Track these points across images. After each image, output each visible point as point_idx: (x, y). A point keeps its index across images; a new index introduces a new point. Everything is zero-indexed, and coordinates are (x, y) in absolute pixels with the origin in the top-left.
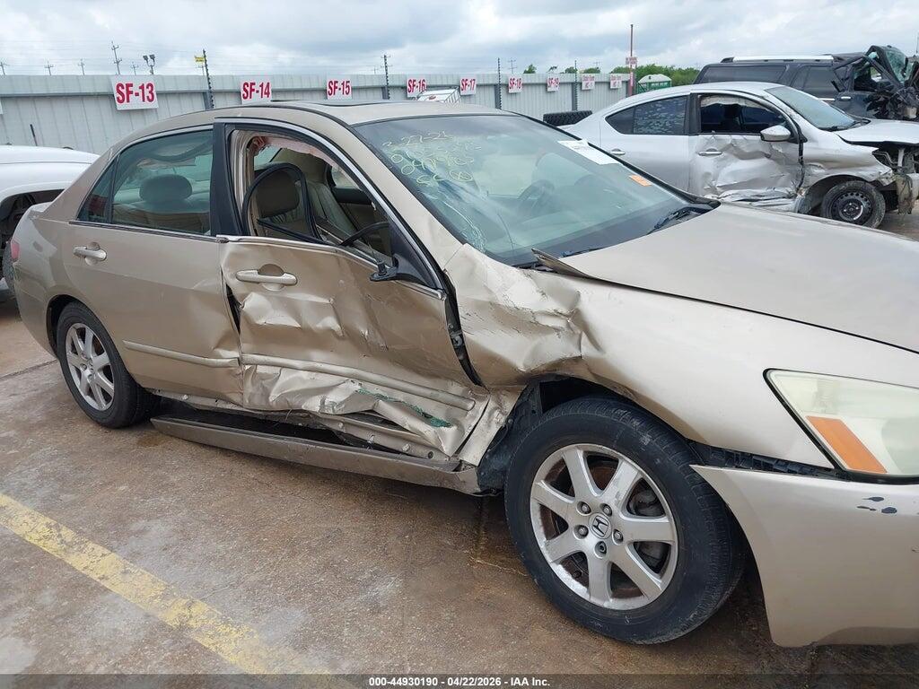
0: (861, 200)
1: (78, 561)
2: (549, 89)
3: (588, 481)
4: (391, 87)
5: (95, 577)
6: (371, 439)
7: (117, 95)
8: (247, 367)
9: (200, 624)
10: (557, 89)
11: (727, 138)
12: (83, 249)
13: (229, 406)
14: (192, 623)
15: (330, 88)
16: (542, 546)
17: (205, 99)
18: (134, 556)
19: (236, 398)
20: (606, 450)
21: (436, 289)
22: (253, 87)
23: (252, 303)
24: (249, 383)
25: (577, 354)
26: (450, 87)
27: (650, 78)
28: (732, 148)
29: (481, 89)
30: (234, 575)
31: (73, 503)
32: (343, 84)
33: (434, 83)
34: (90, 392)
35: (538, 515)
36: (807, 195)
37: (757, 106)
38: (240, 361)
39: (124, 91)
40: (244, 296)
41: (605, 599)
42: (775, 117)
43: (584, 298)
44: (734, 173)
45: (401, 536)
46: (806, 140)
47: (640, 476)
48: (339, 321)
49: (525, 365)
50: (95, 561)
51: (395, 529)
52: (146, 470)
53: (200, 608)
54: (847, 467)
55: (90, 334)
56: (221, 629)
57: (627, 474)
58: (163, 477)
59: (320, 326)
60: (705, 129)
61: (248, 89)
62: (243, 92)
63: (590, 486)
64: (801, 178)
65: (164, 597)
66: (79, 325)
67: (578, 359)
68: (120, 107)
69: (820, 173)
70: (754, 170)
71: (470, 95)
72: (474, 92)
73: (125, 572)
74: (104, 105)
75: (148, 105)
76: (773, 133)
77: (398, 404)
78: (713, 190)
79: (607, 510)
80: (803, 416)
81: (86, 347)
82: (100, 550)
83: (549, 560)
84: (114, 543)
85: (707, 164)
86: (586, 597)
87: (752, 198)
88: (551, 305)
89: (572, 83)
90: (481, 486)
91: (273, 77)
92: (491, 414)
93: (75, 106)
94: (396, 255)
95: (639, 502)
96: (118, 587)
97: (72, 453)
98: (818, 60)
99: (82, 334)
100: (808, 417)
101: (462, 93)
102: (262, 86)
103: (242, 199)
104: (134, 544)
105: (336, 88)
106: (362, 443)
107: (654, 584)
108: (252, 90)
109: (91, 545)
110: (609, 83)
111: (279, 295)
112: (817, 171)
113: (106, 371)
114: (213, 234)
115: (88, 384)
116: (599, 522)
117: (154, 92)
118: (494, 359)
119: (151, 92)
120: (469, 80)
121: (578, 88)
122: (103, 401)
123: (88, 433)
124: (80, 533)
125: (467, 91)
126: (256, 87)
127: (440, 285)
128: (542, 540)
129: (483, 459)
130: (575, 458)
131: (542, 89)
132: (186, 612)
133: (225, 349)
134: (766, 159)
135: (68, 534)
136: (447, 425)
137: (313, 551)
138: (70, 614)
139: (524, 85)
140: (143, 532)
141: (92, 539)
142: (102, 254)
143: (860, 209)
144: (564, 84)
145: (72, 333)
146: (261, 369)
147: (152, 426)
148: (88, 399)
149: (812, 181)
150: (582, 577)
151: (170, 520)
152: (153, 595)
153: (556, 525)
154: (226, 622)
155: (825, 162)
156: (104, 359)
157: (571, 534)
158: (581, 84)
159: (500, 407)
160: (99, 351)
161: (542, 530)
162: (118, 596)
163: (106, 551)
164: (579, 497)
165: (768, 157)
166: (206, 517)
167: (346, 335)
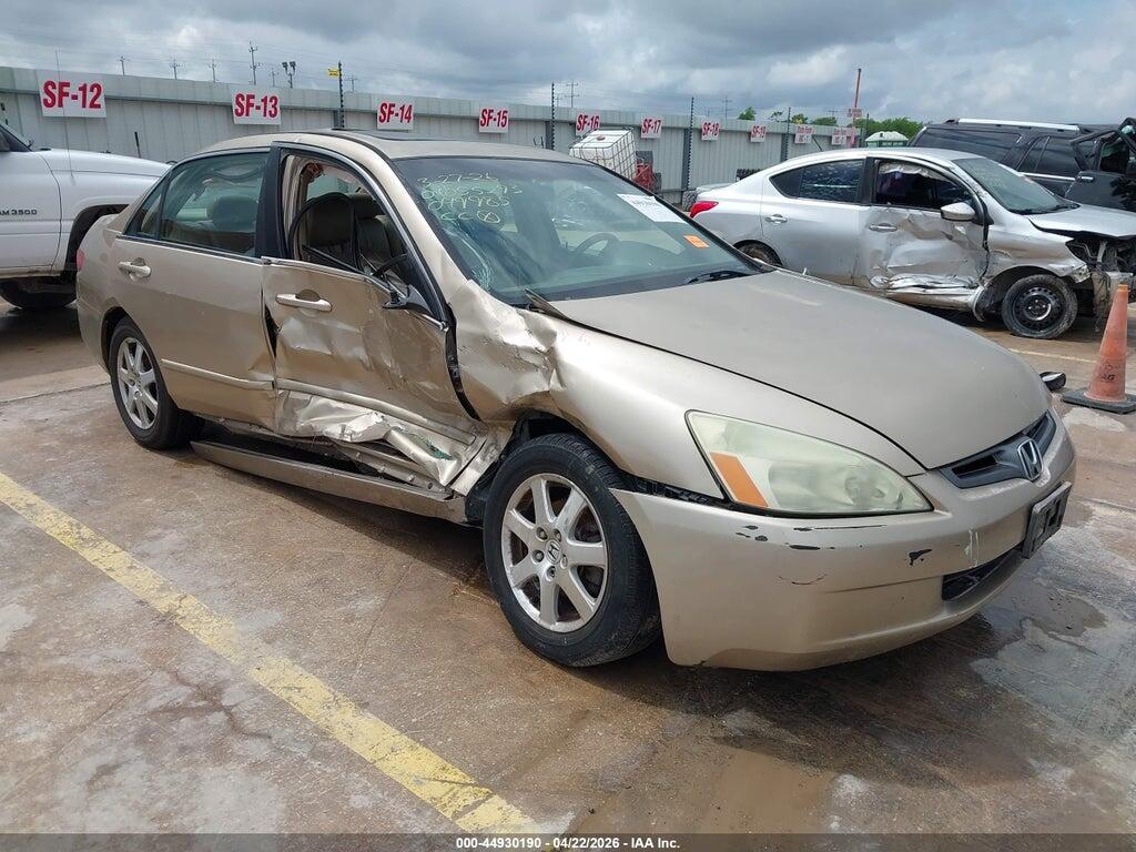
0: (1049, 297)
1: (89, 554)
2: (752, 139)
3: (547, 508)
4: (557, 122)
5: (102, 568)
6: (381, 468)
7: (235, 107)
8: (280, 392)
9: (186, 613)
10: (763, 140)
11: (906, 213)
12: (128, 264)
13: (261, 431)
14: (179, 612)
15: (484, 117)
16: (508, 572)
17: (335, 119)
18: (143, 556)
19: (268, 423)
20: (562, 479)
21: (440, 321)
22: (392, 109)
23: (290, 328)
24: (280, 408)
25: (547, 389)
26: (623, 127)
27: (881, 135)
28: (909, 225)
29: (668, 132)
30: (229, 581)
31: (100, 508)
32: (499, 114)
33: (609, 121)
34: (136, 411)
35: (509, 542)
36: (990, 286)
37: (942, 179)
38: (274, 384)
39: (244, 103)
40: (283, 321)
41: (551, 623)
42: (959, 193)
43: (559, 338)
44: (908, 254)
45: (399, 566)
46: (992, 223)
47: (585, 505)
48: (367, 350)
49: (508, 398)
50: (107, 557)
51: (395, 560)
52: (175, 487)
53: (191, 601)
54: (735, 498)
55: (140, 349)
56: (205, 618)
57: (576, 501)
58: (189, 496)
59: (350, 355)
60: (880, 199)
61: (386, 111)
62: (380, 114)
63: (547, 513)
64: (985, 266)
65: (162, 589)
66: (131, 340)
67: (546, 394)
68: (238, 120)
69: (1005, 263)
70: (933, 252)
71: (652, 139)
72: (658, 135)
73: (131, 567)
74: (220, 117)
75: (268, 121)
76: (955, 211)
77: (411, 437)
78: (884, 271)
79: (558, 536)
80: (707, 451)
81: (135, 362)
82: (113, 547)
83: (512, 584)
84: (129, 544)
85: (879, 241)
86: (538, 620)
87: (929, 284)
88: (534, 342)
89: (783, 135)
90: (468, 516)
91: (417, 99)
92: (487, 449)
93: (188, 117)
94: (411, 286)
95: (584, 529)
96: (123, 579)
97: (109, 466)
98: (1062, 130)
99: (133, 349)
100: (711, 454)
101: (643, 136)
102: (402, 109)
103: (290, 222)
104: (146, 546)
105: (490, 117)
106: (374, 473)
107: (588, 604)
108: (391, 112)
109: (105, 543)
110: (831, 137)
111: (315, 321)
112: (1002, 259)
113: (152, 389)
114: (258, 256)
115: (134, 402)
116: (553, 547)
117: (278, 107)
118: (484, 392)
119: (274, 106)
120: (654, 121)
121: (790, 141)
122: (146, 420)
123: (130, 449)
124: (99, 533)
125: (650, 134)
126: (396, 110)
127: (444, 318)
128: (508, 566)
129: (473, 489)
130: (539, 486)
131: (744, 138)
132: (177, 603)
133: (261, 372)
134: (947, 241)
135: (86, 532)
136: (448, 458)
137: (310, 568)
138: (71, 593)
139: (721, 131)
140: (156, 538)
141: (108, 538)
142: (147, 269)
143: (1046, 309)
144: (773, 134)
145: (124, 348)
146: (294, 395)
147: (190, 449)
148: (134, 418)
149: (997, 270)
150: (536, 602)
151: (185, 532)
152: (151, 586)
153: (519, 550)
154: (210, 614)
155: (1014, 248)
156: (150, 376)
157: (530, 558)
158: (794, 136)
159: (495, 443)
160: (146, 367)
161: (510, 556)
162: (119, 585)
163: (118, 549)
164: (539, 524)
165: (950, 238)
166: (221, 532)
167: (373, 367)
